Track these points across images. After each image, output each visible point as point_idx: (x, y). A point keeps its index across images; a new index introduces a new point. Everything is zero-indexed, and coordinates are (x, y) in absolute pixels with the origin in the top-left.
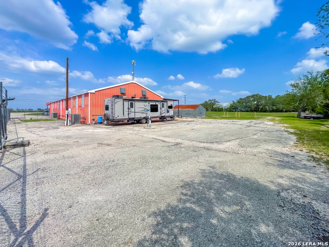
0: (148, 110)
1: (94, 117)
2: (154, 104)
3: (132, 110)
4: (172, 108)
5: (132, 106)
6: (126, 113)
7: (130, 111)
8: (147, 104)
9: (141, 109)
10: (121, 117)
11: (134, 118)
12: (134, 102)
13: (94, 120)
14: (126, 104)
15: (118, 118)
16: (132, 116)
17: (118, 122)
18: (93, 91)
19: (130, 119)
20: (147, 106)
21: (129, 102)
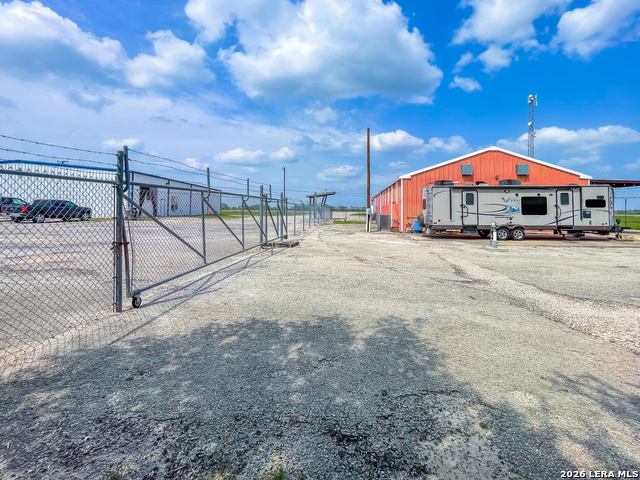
0: (514, 210)
1: (410, 221)
2: (534, 194)
3: (472, 208)
4: (604, 206)
5: (470, 200)
6: (457, 215)
7: (465, 210)
8: (511, 195)
9: (493, 207)
10: (445, 222)
11: (475, 227)
12: (475, 193)
13: (409, 225)
14: (457, 197)
15: (439, 224)
16: (470, 221)
17: (441, 231)
18: (408, 176)
19: (465, 228)
20: (514, 200)
21: (465, 193)
